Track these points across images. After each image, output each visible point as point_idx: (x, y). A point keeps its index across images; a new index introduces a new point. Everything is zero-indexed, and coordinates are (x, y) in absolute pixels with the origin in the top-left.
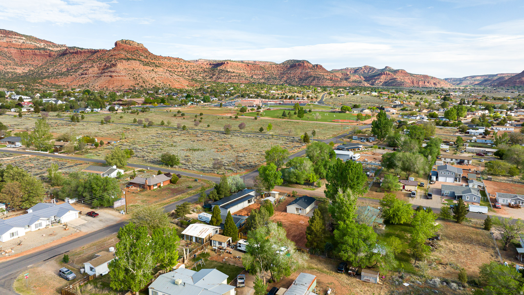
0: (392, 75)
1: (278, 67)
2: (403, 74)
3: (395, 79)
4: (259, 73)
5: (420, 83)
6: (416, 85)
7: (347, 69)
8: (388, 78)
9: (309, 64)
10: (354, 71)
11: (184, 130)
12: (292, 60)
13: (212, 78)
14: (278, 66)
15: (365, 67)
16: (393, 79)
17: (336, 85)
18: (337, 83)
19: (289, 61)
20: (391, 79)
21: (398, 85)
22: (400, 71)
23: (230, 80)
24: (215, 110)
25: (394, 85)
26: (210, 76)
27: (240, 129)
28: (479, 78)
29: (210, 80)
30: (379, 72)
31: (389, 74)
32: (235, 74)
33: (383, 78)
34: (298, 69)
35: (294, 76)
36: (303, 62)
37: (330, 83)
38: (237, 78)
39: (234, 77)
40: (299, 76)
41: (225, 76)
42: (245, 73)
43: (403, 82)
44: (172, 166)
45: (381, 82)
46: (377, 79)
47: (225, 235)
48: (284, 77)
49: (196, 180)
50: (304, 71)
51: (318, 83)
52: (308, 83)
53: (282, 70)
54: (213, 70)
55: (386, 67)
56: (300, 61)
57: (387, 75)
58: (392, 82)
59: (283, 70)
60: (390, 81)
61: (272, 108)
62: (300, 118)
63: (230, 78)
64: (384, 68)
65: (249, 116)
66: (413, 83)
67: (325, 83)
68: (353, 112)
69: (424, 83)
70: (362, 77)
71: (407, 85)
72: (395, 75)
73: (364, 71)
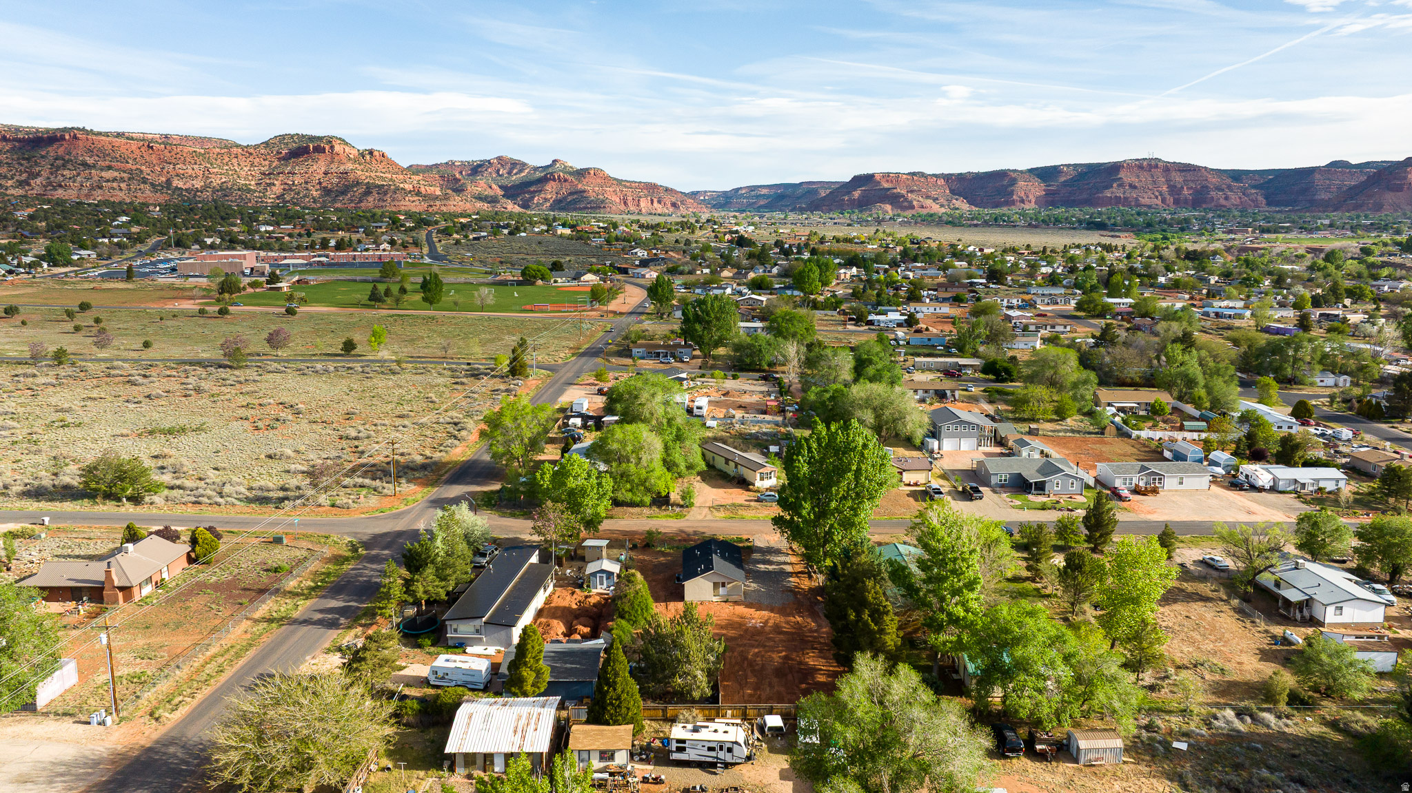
0: (572, 182)
1: (251, 154)
2: (599, 181)
3: (581, 192)
4: (190, 171)
5: (642, 204)
6: (632, 208)
7: (450, 164)
8: (564, 190)
9: (347, 149)
10: (472, 170)
11: (60, 363)
12: (292, 136)
13: (29, 184)
14: (252, 151)
15: (499, 158)
16: (576, 193)
17: (434, 208)
18: (438, 203)
19: (283, 137)
20: (571, 194)
21: (591, 208)
22: (592, 172)
23: (100, 191)
24: (118, 289)
25: (580, 209)
26: (17, 178)
27: (273, 347)
28: (764, 191)
29: (20, 192)
30: (538, 175)
31: (566, 180)
32: (116, 174)
33: (551, 191)
34: (316, 161)
35: (306, 183)
36: (330, 140)
37: (417, 203)
38: (123, 185)
39: (115, 185)
40: (320, 183)
41: (79, 179)
42: (141, 171)
43: (603, 202)
44: (136, 500)
45: (546, 200)
46: (535, 192)
47: (608, 724)
48: (274, 185)
49: (278, 541)
50: (334, 167)
51: (381, 204)
52: (352, 201)
53: (263, 163)
54: (28, 159)
55: (555, 161)
56: (320, 139)
57: (560, 181)
58: (575, 202)
59: (267, 163)
60: (570, 198)
61: (311, 278)
62: (431, 303)
63: (101, 187)
64: (549, 162)
65: (259, 305)
66: (625, 203)
67: (402, 203)
68: (556, 282)
69: (652, 203)
70: (494, 186)
71: (614, 208)
72: (579, 181)
73: (499, 170)
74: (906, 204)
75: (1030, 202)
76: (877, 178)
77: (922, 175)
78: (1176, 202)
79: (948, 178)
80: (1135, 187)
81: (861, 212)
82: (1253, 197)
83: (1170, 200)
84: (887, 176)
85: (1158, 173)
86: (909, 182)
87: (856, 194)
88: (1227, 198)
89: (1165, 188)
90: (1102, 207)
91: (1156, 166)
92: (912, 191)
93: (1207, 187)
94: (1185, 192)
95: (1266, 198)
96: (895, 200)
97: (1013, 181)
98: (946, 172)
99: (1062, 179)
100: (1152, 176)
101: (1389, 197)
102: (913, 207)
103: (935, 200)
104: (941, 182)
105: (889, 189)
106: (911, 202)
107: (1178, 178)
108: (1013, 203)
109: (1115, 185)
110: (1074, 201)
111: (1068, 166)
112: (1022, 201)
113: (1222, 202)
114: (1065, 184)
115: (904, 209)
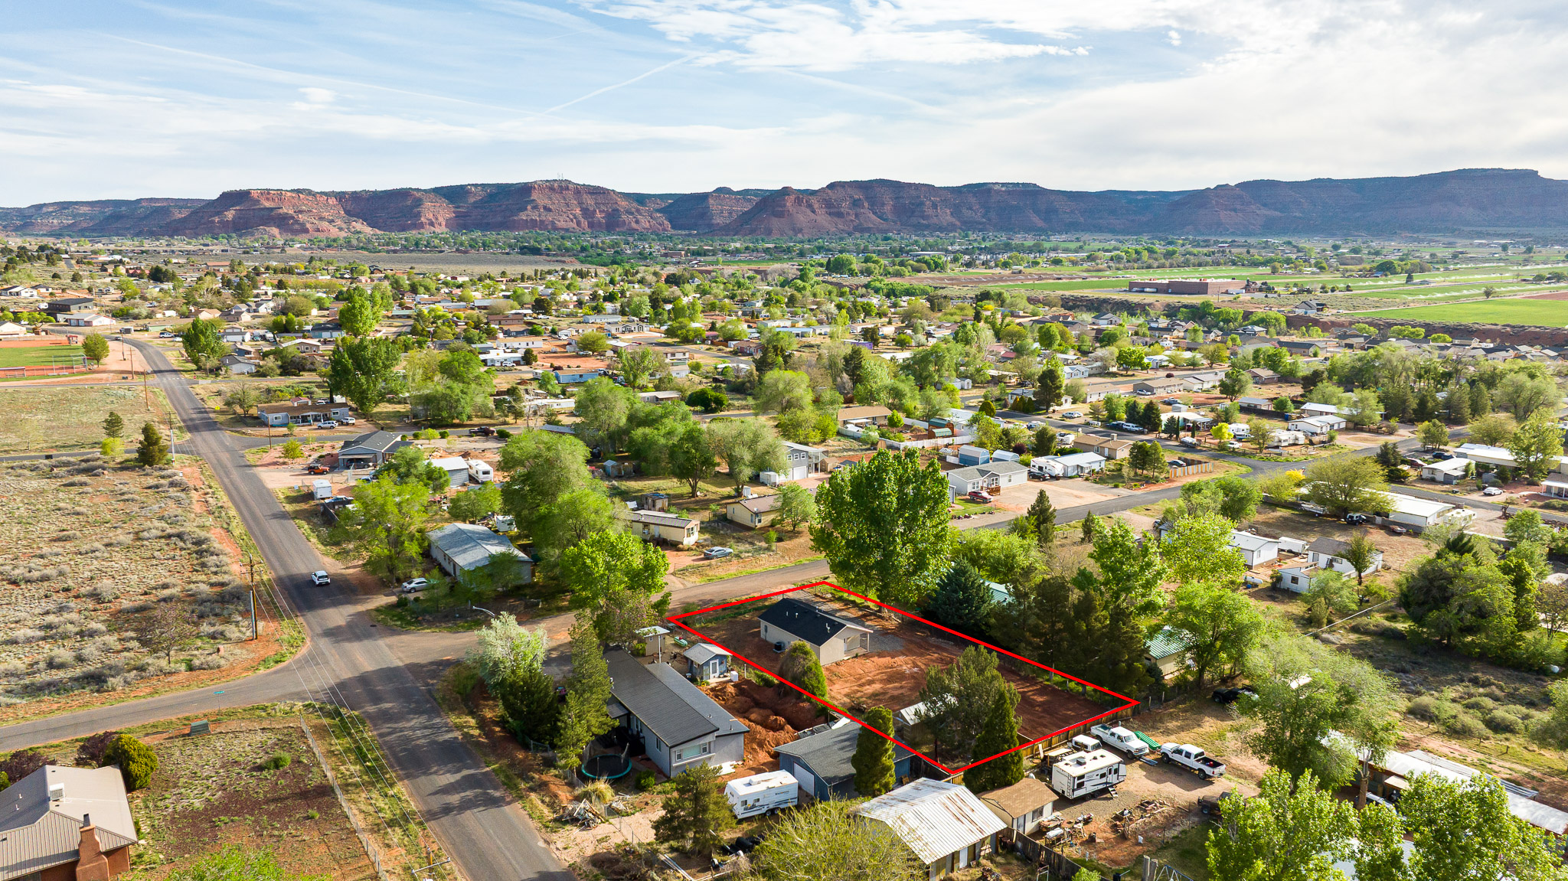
49: (200, 730)
74: (296, 227)
75: (440, 225)
76: (254, 195)
77: (309, 192)
78: (591, 225)
79: (340, 196)
80: (550, 210)
81: (240, 236)
82: (659, 221)
83: (585, 223)
84: (266, 192)
85: (569, 194)
86: (296, 201)
87: (230, 215)
88: (637, 222)
89: (578, 211)
90: (518, 230)
91: (567, 188)
92: (301, 212)
93: (618, 210)
94: (598, 215)
95: (670, 221)
96: (284, 222)
97: (418, 202)
98: (338, 190)
99: (472, 200)
100: (565, 199)
101: (775, 223)
102: (306, 231)
103: (331, 222)
104: (332, 201)
105: (271, 209)
106: (303, 225)
107: (589, 201)
108: (421, 226)
109: (529, 207)
110: (488, 224)
111: (476, 185)
112: (432, 224)
113: (634, 225)
114: (475, 205)
115: (296, 232)
